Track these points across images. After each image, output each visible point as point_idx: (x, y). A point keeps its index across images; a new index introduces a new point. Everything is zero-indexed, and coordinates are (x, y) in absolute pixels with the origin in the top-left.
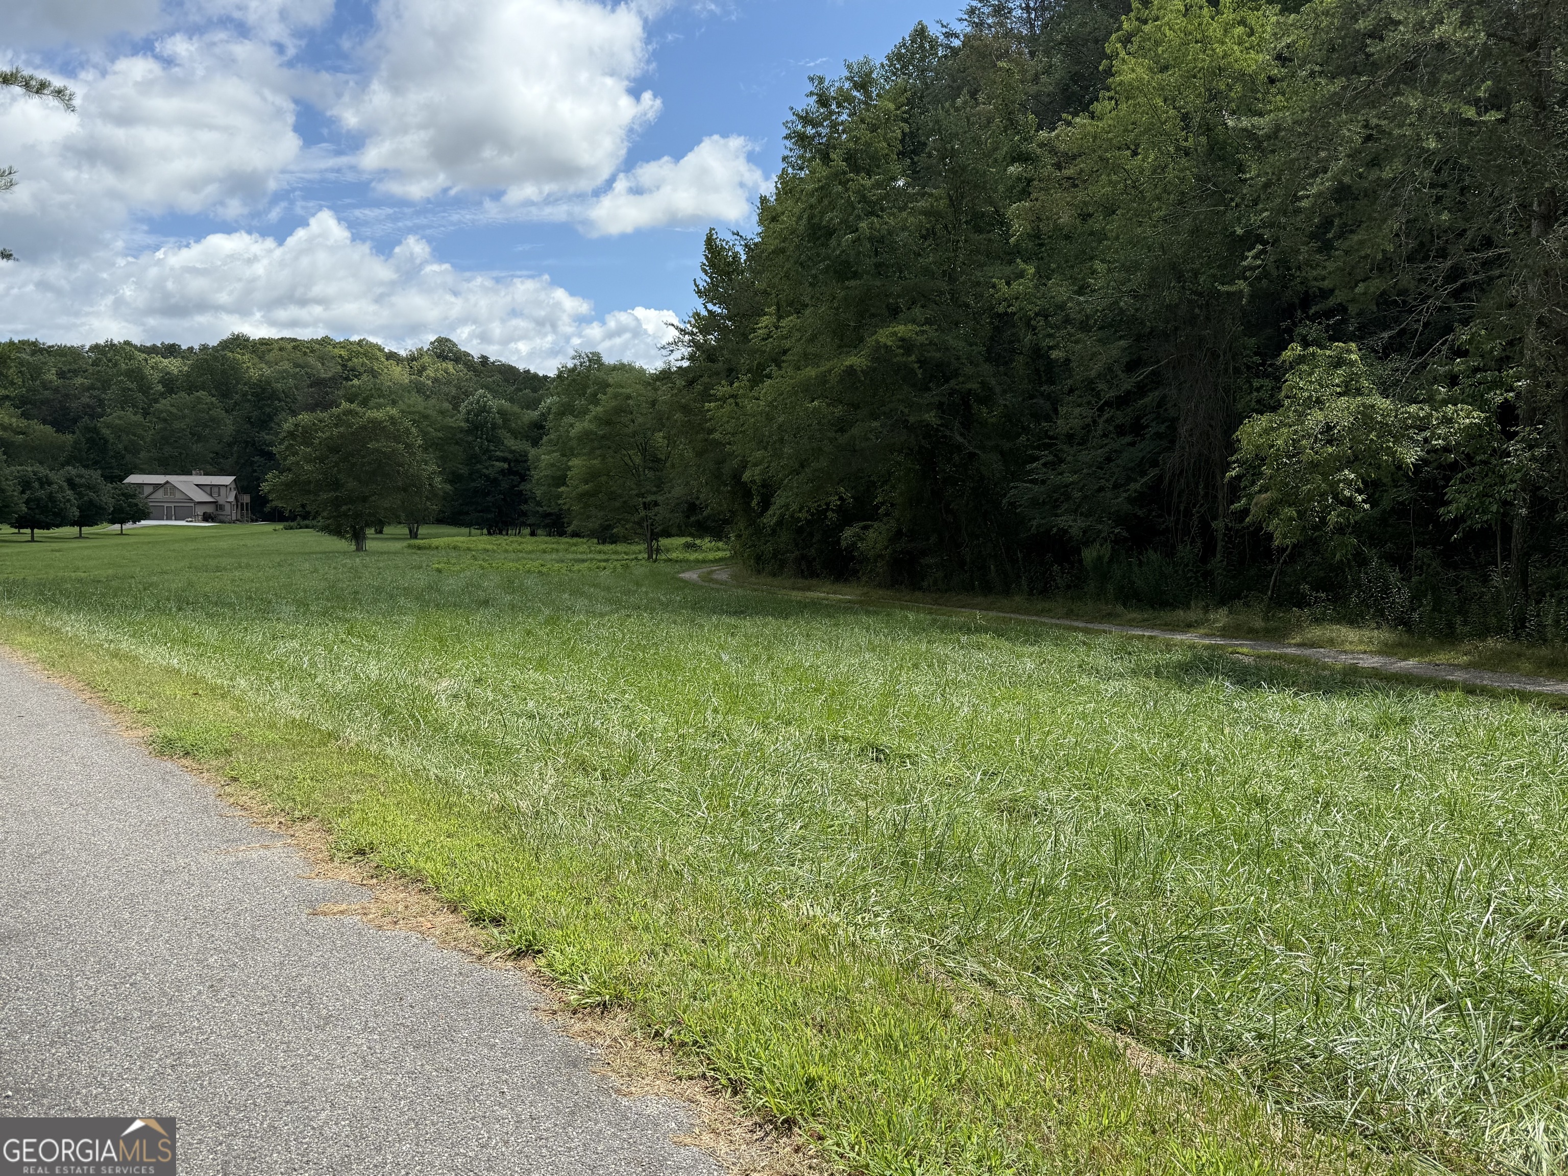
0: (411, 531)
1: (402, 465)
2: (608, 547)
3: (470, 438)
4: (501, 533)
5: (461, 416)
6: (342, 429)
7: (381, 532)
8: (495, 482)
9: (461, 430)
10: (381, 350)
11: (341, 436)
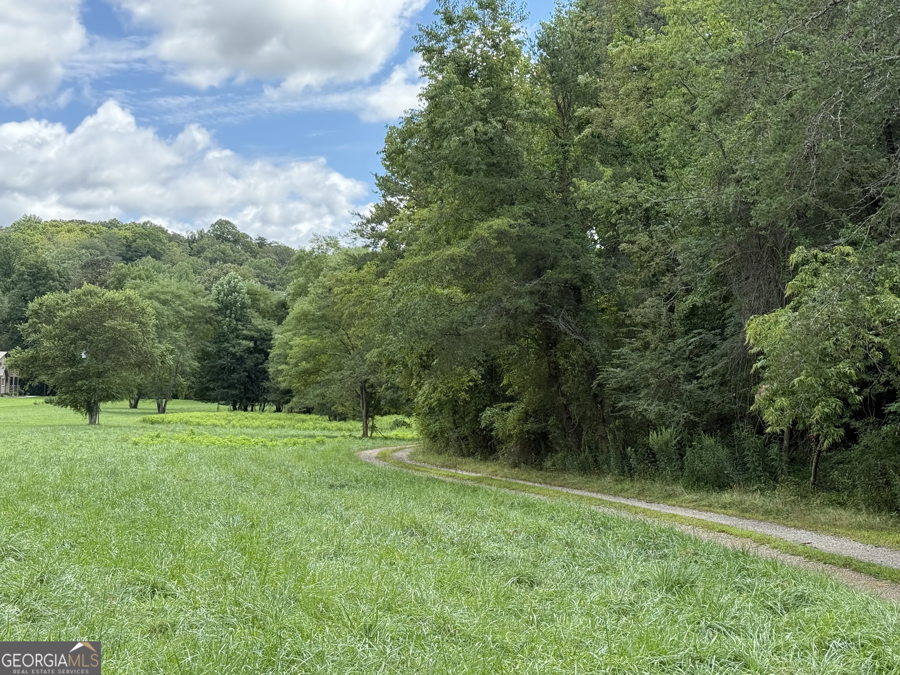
0: (159, 406)
1: (135, 343)
2: (335, 424)
3: (220, 318)
4: (246, 410)
5: (211, 297)
6: (81, 309)
7: (135, 406)
8: (240, 360)
9: (212, 310)
10: (164, 232)
11: (80, 315)
